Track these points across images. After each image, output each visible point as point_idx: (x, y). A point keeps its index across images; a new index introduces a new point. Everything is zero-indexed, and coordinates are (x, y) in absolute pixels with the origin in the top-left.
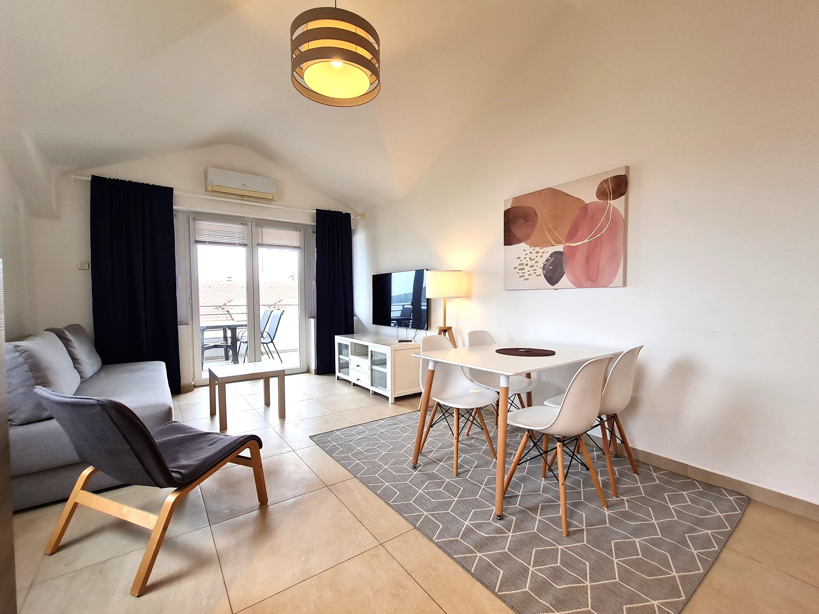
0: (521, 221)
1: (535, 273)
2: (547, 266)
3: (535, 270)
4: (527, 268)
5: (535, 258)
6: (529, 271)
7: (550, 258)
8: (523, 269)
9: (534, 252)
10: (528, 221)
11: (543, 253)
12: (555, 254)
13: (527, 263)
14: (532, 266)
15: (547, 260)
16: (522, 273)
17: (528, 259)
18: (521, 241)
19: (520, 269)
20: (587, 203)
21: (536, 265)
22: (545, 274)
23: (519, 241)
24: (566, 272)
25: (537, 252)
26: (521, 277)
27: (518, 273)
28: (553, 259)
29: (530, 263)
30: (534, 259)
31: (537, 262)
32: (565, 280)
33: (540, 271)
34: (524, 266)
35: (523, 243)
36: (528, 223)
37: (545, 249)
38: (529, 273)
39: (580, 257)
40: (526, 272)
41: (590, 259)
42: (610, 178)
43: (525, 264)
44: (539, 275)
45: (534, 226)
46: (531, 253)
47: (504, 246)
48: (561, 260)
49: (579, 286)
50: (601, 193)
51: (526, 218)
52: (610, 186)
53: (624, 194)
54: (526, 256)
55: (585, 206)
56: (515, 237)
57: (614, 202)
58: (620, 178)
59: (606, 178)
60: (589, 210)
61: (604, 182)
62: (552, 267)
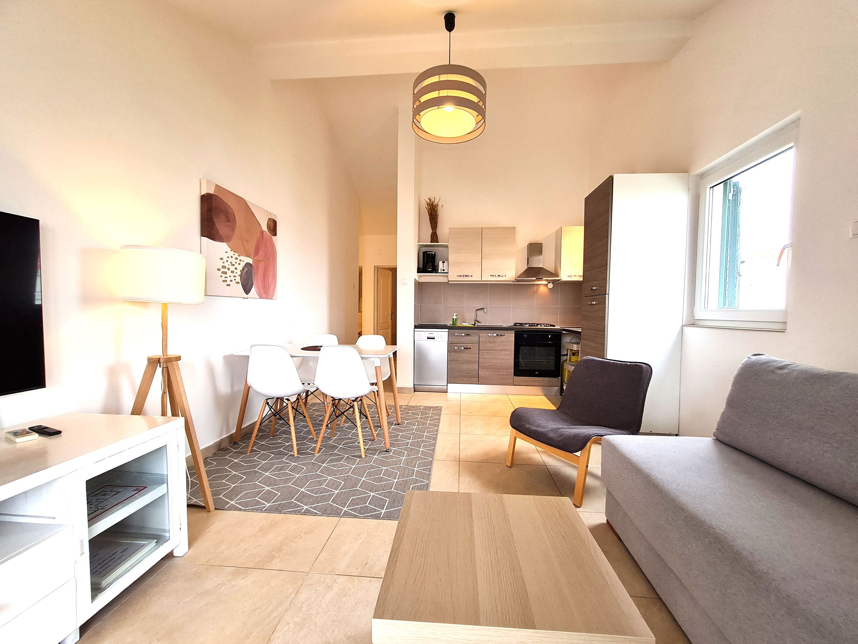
0: (223, 217)
1: (235, 280)
2: (243, 275)
3: (236, 276)
4: (229, 273)
5: (235, 264)
6: (230, 276)
7: (244, 267)
8: (225, 273)
9: (234, 257)
10: (229, 221)
11: (240, 260)
12: (248, 264)
13: (229, 267)
14: (232, 272)
15: (243, 269)
16: (225, 277)
17: (229, 263)
18: (223, 239)
19: (223, 273)
20: (263, 230)
21: (235, 271)
22: (242, 283)
23: (221, 239)
24: (254, 284)
25: (236, 259)
26: (224, 281)
27: (221, 276)
28: (247, 269)
29: (232, 268)
31: (236, 269)
32: (253, 290)
33: (238, 279)
34: (226, 270)
35: (225, 243)
36: (228, 223)
37: (242, 258)
38: (231, 279)
39: (261, 271)
40: (228, 277)
41: (265, 276)
42: (272, 219)
43: (227, 268)
44: (238, 283)
45: (233, 230)
46: (232, 257)
47: (202, 237)
48: (251, 272)
49: (261, 297)
50: (268, 227)
51: (226, 216)
52: (272, 224)
53: (276, 235)
54: (228, 259)
55: (262, 232)
56: (218, 233)
57: (274, 237)
58: (275, 222)
59: (270, 217)
60: (264, 237)
61: (270, 219)
62: (246, 277)
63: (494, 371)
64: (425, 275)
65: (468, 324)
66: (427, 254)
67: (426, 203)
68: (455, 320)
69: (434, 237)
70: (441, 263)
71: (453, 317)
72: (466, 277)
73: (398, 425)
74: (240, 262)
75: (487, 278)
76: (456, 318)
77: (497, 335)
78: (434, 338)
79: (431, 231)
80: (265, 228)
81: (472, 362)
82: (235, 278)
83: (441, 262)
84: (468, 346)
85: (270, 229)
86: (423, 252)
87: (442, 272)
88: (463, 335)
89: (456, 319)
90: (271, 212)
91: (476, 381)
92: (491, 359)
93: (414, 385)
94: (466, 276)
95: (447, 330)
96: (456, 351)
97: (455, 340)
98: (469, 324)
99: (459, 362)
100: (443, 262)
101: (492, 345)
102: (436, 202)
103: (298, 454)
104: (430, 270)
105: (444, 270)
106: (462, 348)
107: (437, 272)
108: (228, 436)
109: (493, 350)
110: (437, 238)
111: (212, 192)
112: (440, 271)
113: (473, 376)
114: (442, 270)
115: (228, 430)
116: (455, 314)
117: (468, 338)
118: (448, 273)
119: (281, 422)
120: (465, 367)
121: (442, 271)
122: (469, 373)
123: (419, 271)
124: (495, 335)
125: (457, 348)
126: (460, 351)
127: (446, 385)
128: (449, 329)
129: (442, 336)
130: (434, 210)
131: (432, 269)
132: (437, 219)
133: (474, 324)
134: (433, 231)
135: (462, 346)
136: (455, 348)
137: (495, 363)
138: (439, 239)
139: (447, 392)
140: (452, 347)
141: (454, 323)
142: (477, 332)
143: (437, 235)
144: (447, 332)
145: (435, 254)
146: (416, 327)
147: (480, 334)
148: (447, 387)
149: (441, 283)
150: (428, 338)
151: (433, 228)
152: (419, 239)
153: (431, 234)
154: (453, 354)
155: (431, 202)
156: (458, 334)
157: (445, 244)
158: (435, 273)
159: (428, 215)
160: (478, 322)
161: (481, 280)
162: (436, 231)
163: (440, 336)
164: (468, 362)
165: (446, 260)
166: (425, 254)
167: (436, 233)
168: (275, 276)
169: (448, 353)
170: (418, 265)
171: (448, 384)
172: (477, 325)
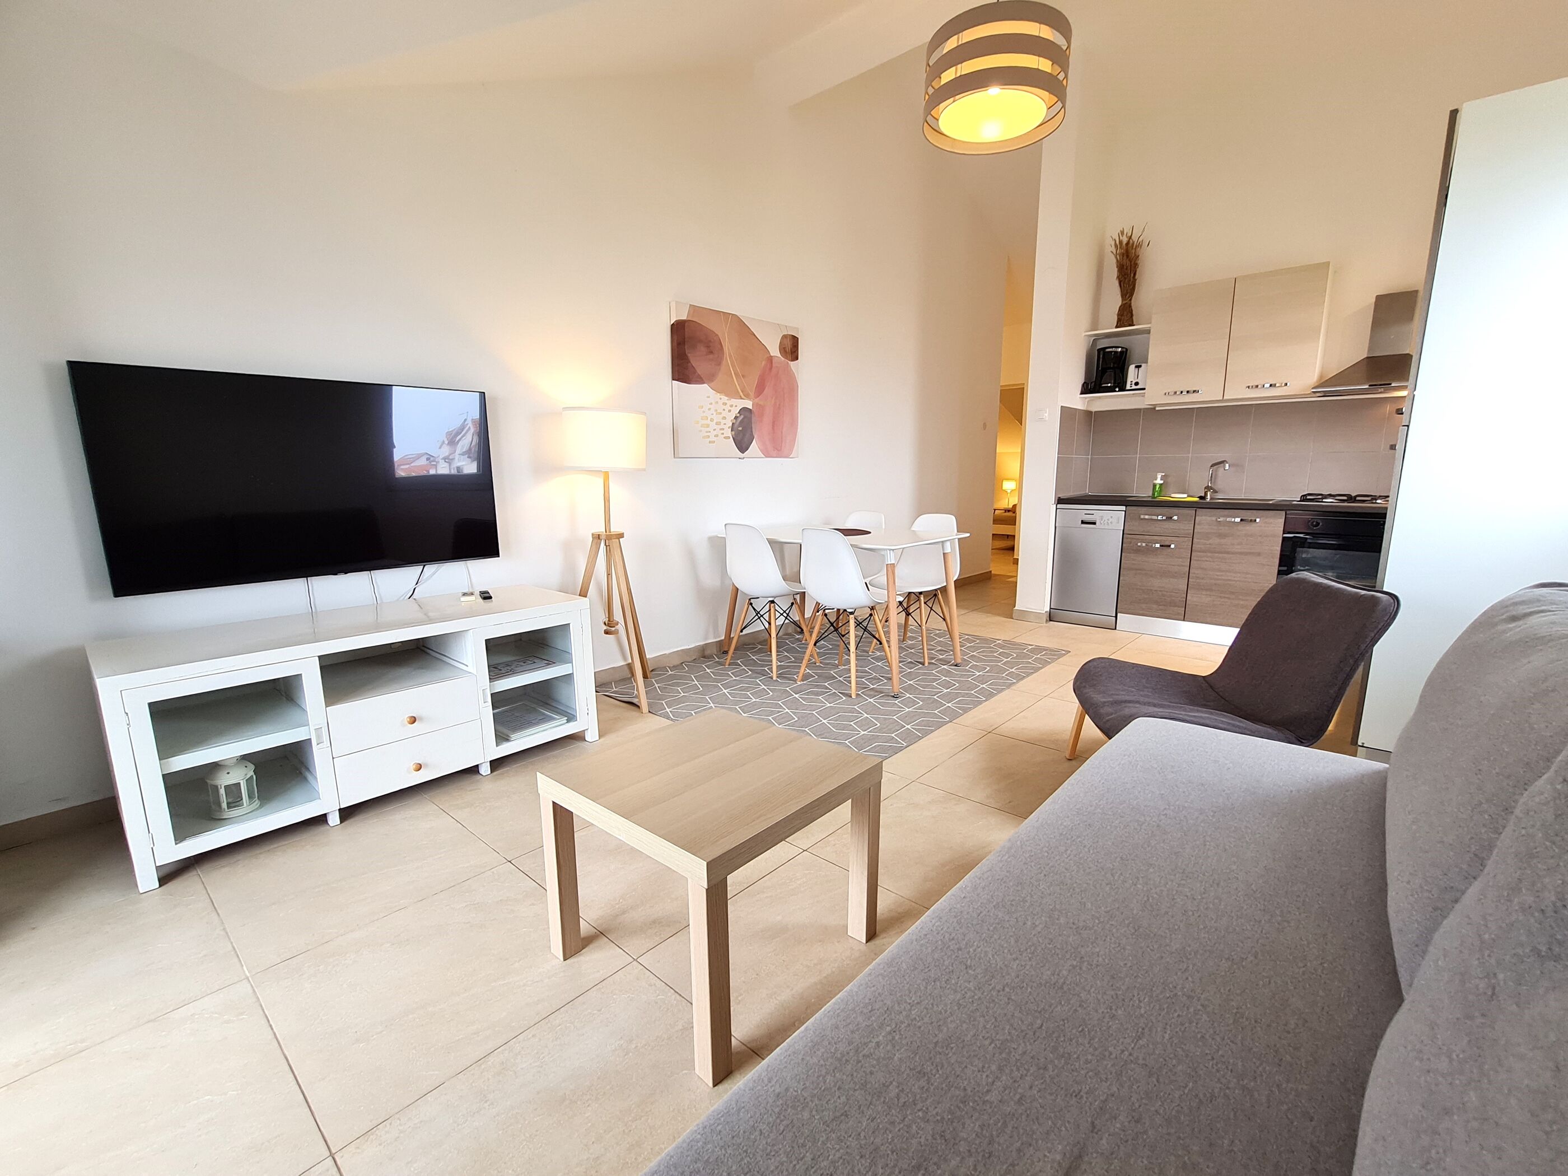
0: (702, 349)
1: (723, 434)
2: (736, 425)
3: (723, 429)
4: (713, 425)
5: (722, 411)
6: (715, 430)
7: (738, 415)
8: (708, 426)
9: (721, 402)
10: (711, 352)
11: (731, 406)
12: (744, 410)
13: (712, 417)
14: (718, 423)
15: (736, 418)
16: (707, 432)
17: (712, 411)
18: (703, 380)
19: (703, 426)
20: (772, 355)
21: (723, 422)
22: (734, 437)
23: (700, 381)
24: (755, 436)
25: (725, 404)
26: (704, 437)
27: (701, 431)
28: (742, 417)
29: (717, 418)
30: (721, 413)
31: (724, 418)
32: (754, 447)
33: (729, 433)
34: (708, 422)
35: (706, 385)
36: (711, 356)
37: (735, 401)
38: (715, 433)
39: (767, 418)
40: (712, 431)
41: (775, 423)
42: (789, 335)
43: (709, 419)
44: (728, 438)
45: (719, 364)
46: (717, 402)
47: (673, 381)
48: (750, 419)
49: (767, 455)
50: (783, 350)
51: (708, 347)
52: (789, 344)
53: (797, 359)
54: (711, 406)
55: (770, 359)
56: (695, 372)
57: (792, 364)
58: (795, 340)
59: (786, 333)
60: (774, 365)
61: (785, 337)
62: (740, 429)
63: (1225, 597)
64: (1100, 397)
65: (1185, 496)
66: (1105, 353)
67: (1113, 243)
68: (1158, 487)
69: (1126, 315)
70: (1132, 368)
71: (1156, 482)
72: (1189, 395)
73: (956, 666)
74: (730, 408)
75: (1238, 392)
76: (1162, 482)
77: (1241, 520)
78: (1094, 523)
79: (1118, 301)
80: (775, 351)
81: (1175, 576)
82: (722, 432)
83: (1134, 365)
84: (1166, 541)
85: (785, 351)
86: (1098, 350)
87: (1134, 387)
88: (1160, 518)
89: (1161, 485)
90: (787, 325)
91: (1178, 614)
92: (1219, 570)
93: (1051, 608)
94: (1188, 392)
95: (1123, 508)
96: (1138, 550)
97: (1135, 527)
98: (1188, 496)
99: (1144, 572)
100: (1138, 367)
101: (1223, 541)
102: (1135, 238)
103: (777, 677)
104: (1109, 385)
105: (1137, 384)
106: (1158, 545)
107: (1123, 389)
108: (716, 642)
109: (1228, 553)
110: (1132, 315)
111: (684, 318)
112: (1128, 387)
113: (1173, 604)
114: (1133, 383)
115: (716, 633)
116: (1159, 476)
117: (1168, 525)
118: (1144, 389)
119: (798, 637)
120: (1157, 583)
121: (1133, 385)
122: (1163, 595)
123: (1086, 389)
124: (1238, 520)
125: (1144, 544)
126: (1149, 550)
127: (1114, 615)
128: (1126, 506)
129: (1111, 520)
130: (1128, 256)
131: (1114, 383)
132: (1135, 274)
133: (1203, 495)
134: (1124, 302)
135: (1154, 540)
136: (1139, 544)
137: (1229, 580)
138: (1134, 318)
139: (1115, 629)
140: (1131, 543)
141: (1153, 494)
142: (1192, 512)
143: (1132, 310)
144: (1125, 511)
145: (1124, 350)
146: (1060, 501)
147: (1204, 518)
148: (1114, 618)
149: (1140, 409)
150: (1083, 522)
151: (1123, 296)
152: (1094, 326)
153: (1120, 307)
154: (1132, 556)
155: (1125, 240)
156: (1147, 517)
157: (1149, 326)
158: (1118, 391)
159: (1116, 269)
160: (1215, 492)
161: (1221, 398)
162: (1131, 300)
163: (1108, 520)
164: (1165, 574)
165: (1146, 362)
166: (1102, 352)
167: (1130, 306)
168: (794, 423)
169: (1123, 554)
170: (1086, 378)
171: (1119, 614)
172: (1211, 499)
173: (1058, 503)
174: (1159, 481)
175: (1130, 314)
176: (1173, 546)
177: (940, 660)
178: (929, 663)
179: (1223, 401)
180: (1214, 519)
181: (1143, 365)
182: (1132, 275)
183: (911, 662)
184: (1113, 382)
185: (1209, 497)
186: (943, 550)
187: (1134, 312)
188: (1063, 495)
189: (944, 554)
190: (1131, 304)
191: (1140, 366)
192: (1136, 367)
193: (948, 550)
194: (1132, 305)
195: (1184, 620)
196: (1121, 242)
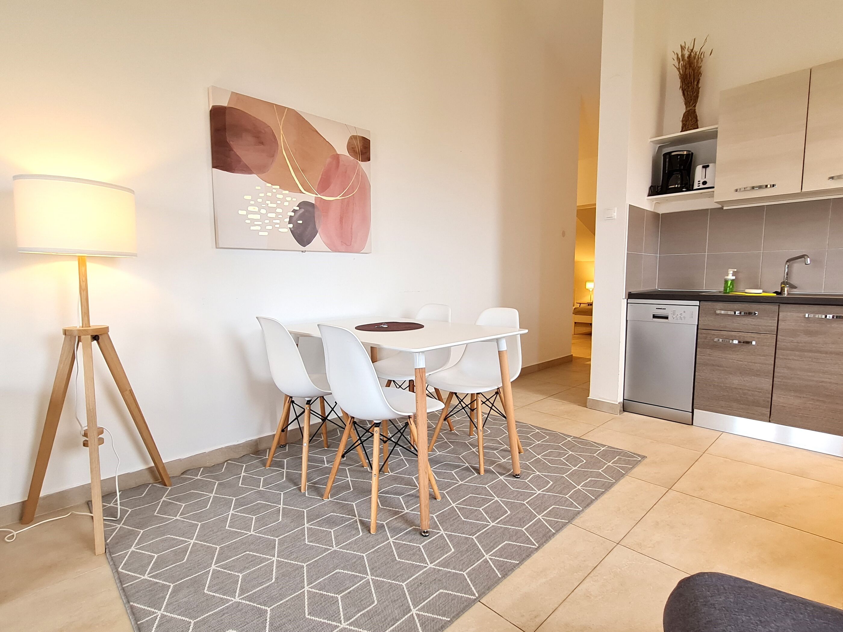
0: (248, 138)
1: (276, 226)
2: (294, 219)
7: (298, 208)
10: (261, 143)
11: (288, 199)
12: (304, 205)
15: (295, 211)
18: (251, 170)
20: (338, 153)
22: (292, 229)
23: (246, 170)
24: (319, 230)
28: (302, 210)
32: (318, 241)
33: (284, 225)
35: (254, 175)
36: (261, 147)
37: (291, 195)
39: (334, 214)
41: (343, 220)
42: (359, 136)
44: (284, 230)
45: (272, 155)
47: (214, 169)
48: (313, 213)
49: (334, 249)
50: (351, 148)
51: (256, 136)
52: (359, 145)
53: (369, 160)
55: (337, 157)
56: (240, 161)
57: (363, 165)
58: (365, 142)
59: (355, 134)
60: (341, 163)
61: (353, 138)
62: (301, 222)
64: (667, 199)
65: (761, 291)
66: (671, 157)
67: (675, 57)
68: (729, 282)
69: (690, 119)
70: (699, 168)
71: (726, 277)
72: (762, 190)
74: (286, 201)
75: (817, 185)
76: (734, 277)
77: (834, 317)
78: (667, 318)
79: (681, 109)
80: (342, 149)
81: (757, 374)
83: (701, 166)
84: (747, 337)
85: (354, 151)
86: (664, 154)
87: (702, 186)
88: (738, 313)
89: (733, 280)
90: (356, 127)
91: (763, 415)
93: (624, 399)
94: (760, 187)
95: (697, 303)
96: (715, 346)
97: (709, 321)
98: (763, 292)
99: (722, 369)
100: (706, 167)
101: (814, 339)
102: (697, 49)
103: (307, 489)
104: (675, 186)
105: (705, 183)
106: (736, 342)
107: (690, 188)
110: (697, 120)
111: (225, 104)
112: (696, 187)
113: (756, 403)
114: (701, 182)
116: (731, 271)
117: (748, 321)
118: (713, 187)
120: (736, 380)
121: (701, 184)
122: (745, 394)
123: (654, 191)
124: (830, 316)
125: (721, 340)
126: (726, 347)
127: (691, 411)
128: (700, 301)
129: (684, 314)
130: (690, 66)
131: (681, 184)
132: (698, 82)
133: (779, 291)
134: (688, 109)
135: (732, 336)
136: (716, 340)
137: (822, 382)
138: (699, 122)
139: (692, 424)
140: (706, 338)
141: (725, 289)
142: (775, 308)
143: (697, 116)
144: (699, 306)
145: (691, 153)
146: (631, 296)
147: (789, 314)
148: (691, 414)
149: (707, 210)
150: (654, 317)
151: (687, 103)
152: (659, 131)
153: (684, 114)
154: (708, 351)
155: (687, 54)
156: (723, 312)
157: (716, 126)
158: (686, 191)
159: (680, 80)
160: (792, 287)
161: (800, 191)
162: (695, 106)
163: (681, 314)
164: (744, 371)
165: (714, 162)
166: (668, 156)
167: (694, 111)
168: (366, 219)
169: (698, 349)
170: (652, 183)
171: (695, 410)
172: (788, 294)
173: (629, 298)
174: (731, 277)
175: (694, 119)
176: (754, 343)
177: (500, 466)
178: (486, 471)
179: (802, 194)
180: (801, 315)
181: (711, 165)
182: (696, 83)
183: (467, 469)
184: (679, 182)
185: (786, 292)
186: (498, 349)
187: (698, 118)
188: (634, 290)
189: (499, 351)
190: (695, 110)
191: (708, 166)
192: (703, 167)
193: (504, 347)
194: (697, 111)
195: (770, 422)
196: (683, 56)
